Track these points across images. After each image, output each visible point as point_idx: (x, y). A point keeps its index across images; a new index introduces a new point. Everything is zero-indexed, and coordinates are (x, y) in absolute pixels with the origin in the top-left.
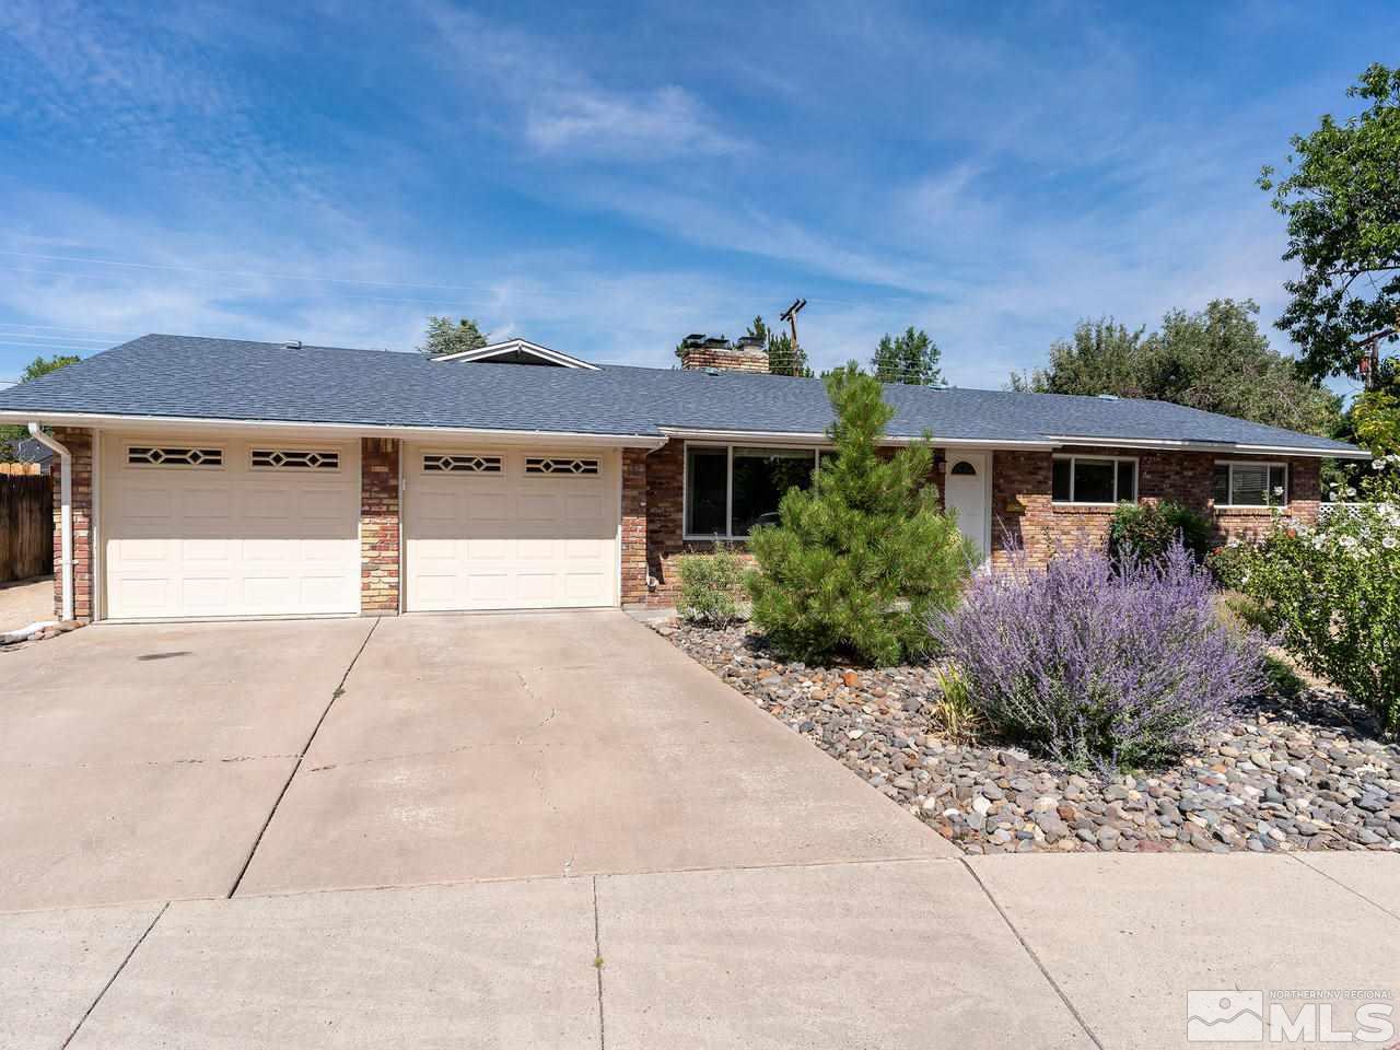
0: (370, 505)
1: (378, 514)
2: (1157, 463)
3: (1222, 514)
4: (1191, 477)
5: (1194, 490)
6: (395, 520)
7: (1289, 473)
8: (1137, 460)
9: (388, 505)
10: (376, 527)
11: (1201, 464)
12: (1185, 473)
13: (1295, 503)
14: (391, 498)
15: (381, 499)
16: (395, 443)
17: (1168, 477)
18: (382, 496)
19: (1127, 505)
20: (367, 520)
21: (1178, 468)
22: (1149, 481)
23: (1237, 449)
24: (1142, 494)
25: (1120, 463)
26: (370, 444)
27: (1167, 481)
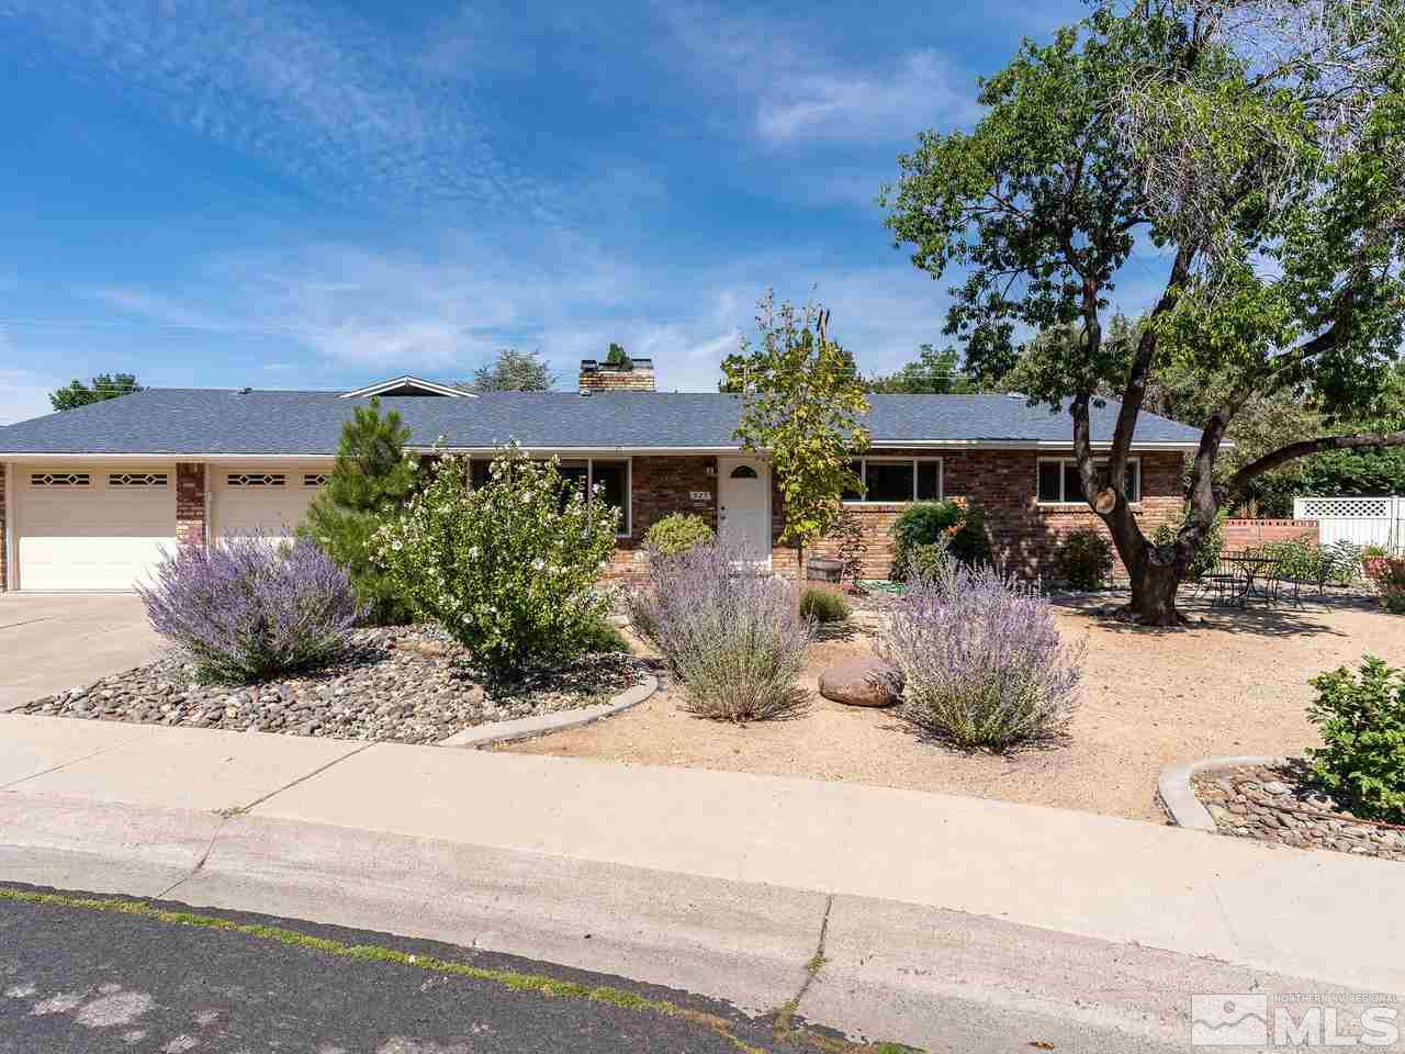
0: (182, 511)
1: (189, 518)
2: (964, 462)
3: (1050, 512)
4: (1006, 475)
5: (1011, 488)
6: (201, 522)
7: (1142, 467)
8: (940, 459)
9: (195, 511)
10: (186, 527)
11: (1017, 462)
12: (999, 471)
13: (1147, 500)
14: (197, 505)
15: (190, 506)
16: (201, 466)
17: (977, 475)
18: (190, 504)
19: (928, 504)
20: (180, 522)
21: (991, 467)
22: (954, 479)
23: (1041, 446)
24: (947, 492)
25: (919, 463)
26: (182, 469)
27: (977, 480)
